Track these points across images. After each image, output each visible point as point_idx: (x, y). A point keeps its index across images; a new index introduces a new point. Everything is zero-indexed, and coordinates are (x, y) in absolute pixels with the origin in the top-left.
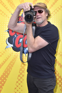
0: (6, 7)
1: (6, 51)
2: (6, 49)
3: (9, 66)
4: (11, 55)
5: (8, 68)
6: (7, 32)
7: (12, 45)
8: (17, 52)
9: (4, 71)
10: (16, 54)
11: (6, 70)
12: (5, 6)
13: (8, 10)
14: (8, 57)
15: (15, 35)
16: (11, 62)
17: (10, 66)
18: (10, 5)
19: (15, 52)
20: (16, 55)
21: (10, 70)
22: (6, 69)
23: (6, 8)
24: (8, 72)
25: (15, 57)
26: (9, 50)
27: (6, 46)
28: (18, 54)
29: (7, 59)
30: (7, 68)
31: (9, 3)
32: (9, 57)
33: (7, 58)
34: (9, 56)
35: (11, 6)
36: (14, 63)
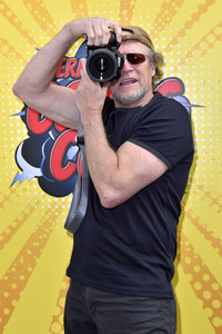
0: (16, 21)
1: (13, 192)
2: (14, 186)
3: (23, 252)
4: (32, 209)
5: (22, 261)
6: (19, 117)
7: (38, 172)
8: (56, 199)
9: (6, 274)
10: (53, 206)
11: (14, 269)
12: (14, 16)
13: (25, 33)
14: (21, 218)
15: (50, 133)
16: (34, 237)
17: (29, 252)
18: (32, 13)
19: (50, 199)
20: (53, 210)
21: (30, 269)
22: (12, 266)
23: (18, 26)
24: (22, 278)
25: (47, 217)
26: (24, 190)
27: (14, 174)
28: (60, 207)
29: (20, 223)
30: (17, 260)
31: (29, 5)
32: (26, 216)
33: (16, 220)
34: (27, 211)
35: (36, 17)
36: (46, 240)
